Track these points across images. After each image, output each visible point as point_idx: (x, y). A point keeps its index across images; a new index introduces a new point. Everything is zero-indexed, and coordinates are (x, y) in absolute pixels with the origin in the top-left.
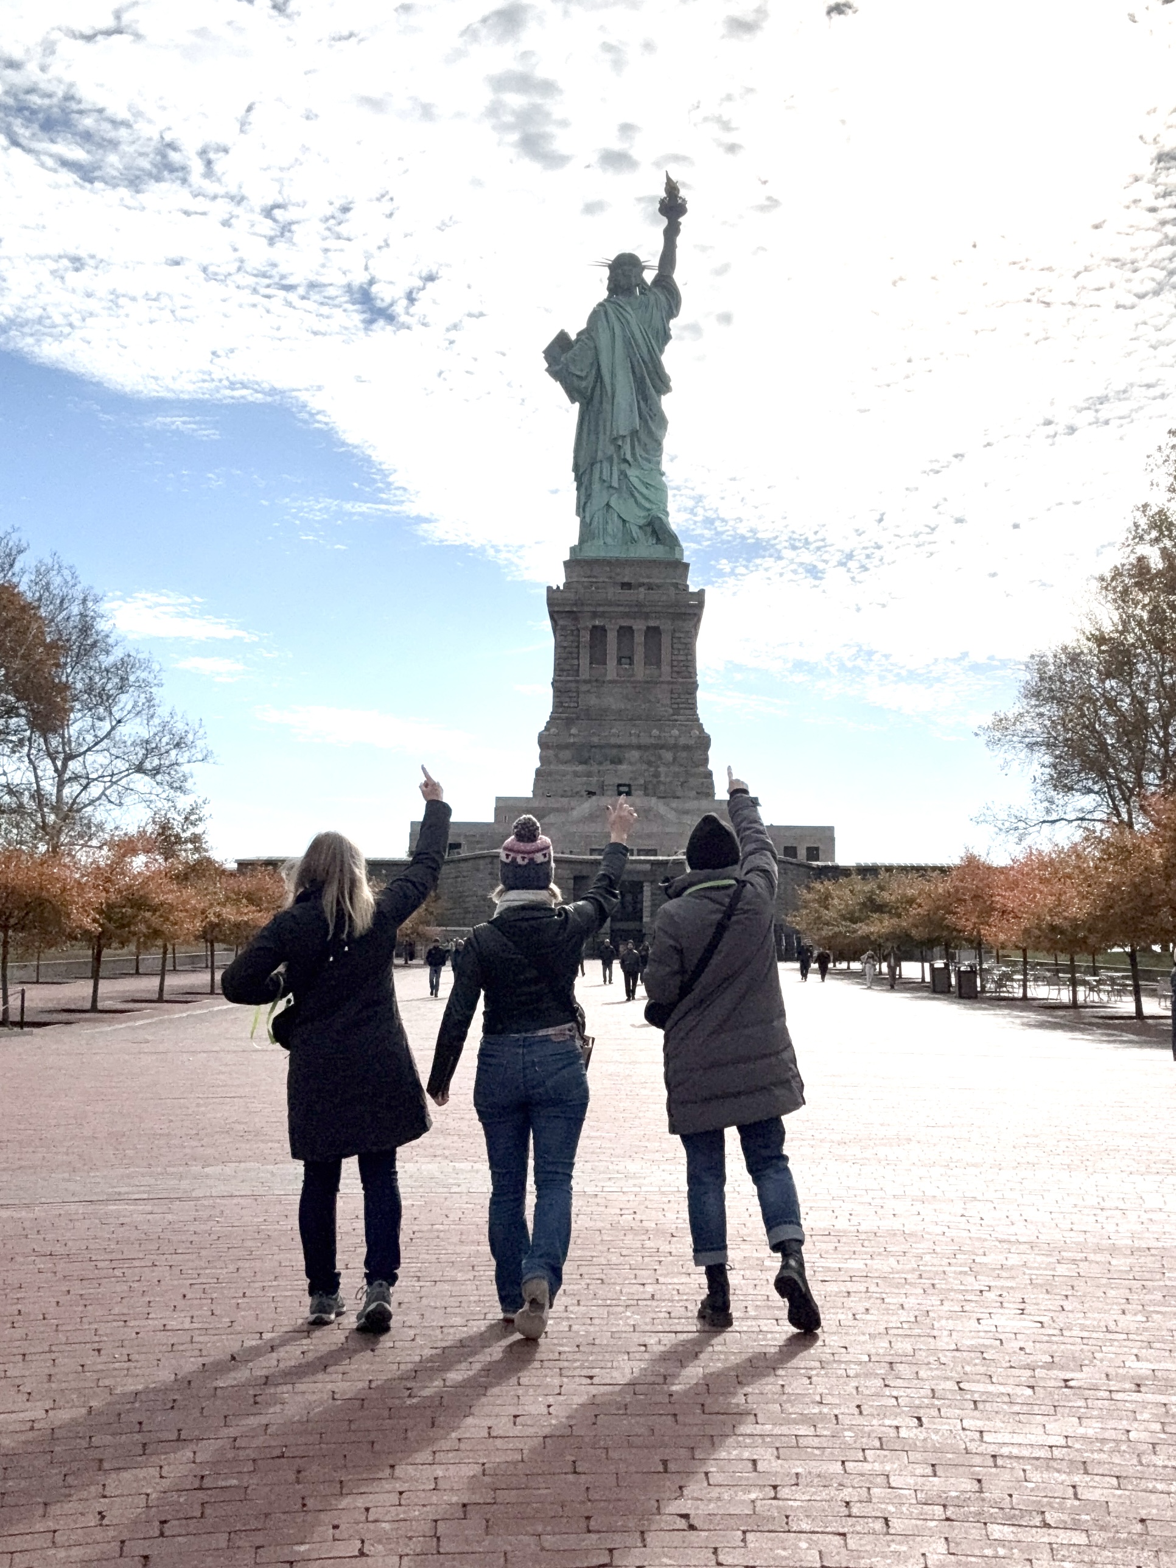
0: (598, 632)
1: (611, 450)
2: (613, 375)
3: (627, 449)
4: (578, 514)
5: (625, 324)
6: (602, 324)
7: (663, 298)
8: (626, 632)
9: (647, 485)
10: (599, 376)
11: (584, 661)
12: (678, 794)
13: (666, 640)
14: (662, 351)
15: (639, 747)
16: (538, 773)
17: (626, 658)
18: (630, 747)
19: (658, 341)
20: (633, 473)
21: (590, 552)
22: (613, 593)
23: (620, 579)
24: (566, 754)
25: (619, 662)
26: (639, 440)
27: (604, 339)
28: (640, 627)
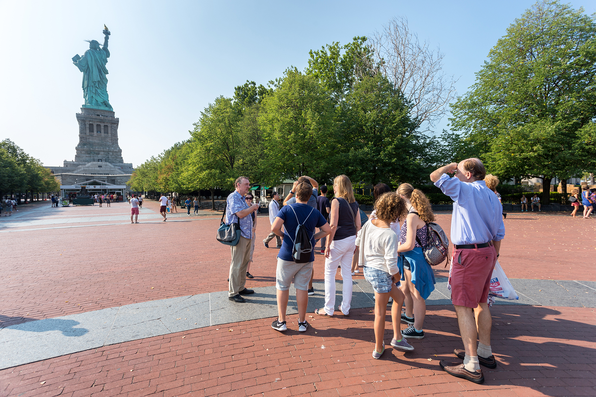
0: (91, 126)
1: (93, 84)
2: (92, 68)
3: (97, 85)
4: (84, 98)
5: (95, 56)
6: (88, 55)
7: (105, 53)
8: (99, 126)
9: (103, 94)
10: (88, 67)
11: (88, 131)
12: (114, 162)
13: (109, 129)
14: (105, 65)
15: (104, 151)
16: (76, 156)
17: (99, 131)
18: (101, 151)
19: (104, 62)
20: (99, 90)
22: (94, 116)
23: (96, 114)
24: (83, 152)
25: (97, 132)
26: (100, 83)
27: (89, 59)
28: (102, 125)
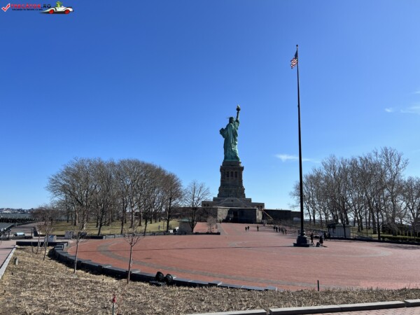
0: (228, 172)
6: (228, 127)
7: (237, 123)
8: (232, 172)
10: (228, 135)
11: (226, 177)
12: (240, 197)
13: (238, 173)
16: (218, 194)
17: (232, 176)
18: (233, 190)
21: (227, 160)
22: (230, 167)
23: (231, 164)
24: (223, 191)
27: (228, 129)
28: (234, 172)
